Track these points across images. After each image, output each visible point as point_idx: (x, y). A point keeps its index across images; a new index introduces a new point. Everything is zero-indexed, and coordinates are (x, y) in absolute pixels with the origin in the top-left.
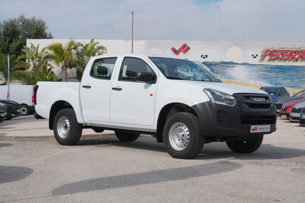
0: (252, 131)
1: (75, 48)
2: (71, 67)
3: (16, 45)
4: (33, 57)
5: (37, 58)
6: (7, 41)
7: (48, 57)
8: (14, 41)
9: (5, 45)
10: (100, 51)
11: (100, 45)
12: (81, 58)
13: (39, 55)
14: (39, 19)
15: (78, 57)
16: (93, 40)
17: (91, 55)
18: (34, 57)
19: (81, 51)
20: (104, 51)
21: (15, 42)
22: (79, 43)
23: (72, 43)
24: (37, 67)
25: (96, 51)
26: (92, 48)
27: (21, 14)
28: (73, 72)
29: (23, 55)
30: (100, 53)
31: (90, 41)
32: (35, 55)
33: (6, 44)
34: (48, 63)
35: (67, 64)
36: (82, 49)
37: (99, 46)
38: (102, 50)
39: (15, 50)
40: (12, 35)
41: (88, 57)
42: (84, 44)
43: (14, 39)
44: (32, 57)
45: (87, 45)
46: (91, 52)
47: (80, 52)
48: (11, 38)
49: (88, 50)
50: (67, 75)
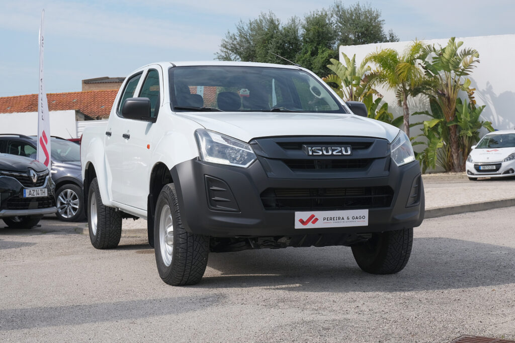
0: (298, 226)
1: (422, 58)
2: (415, 92)
3: (322, 58)
4: (347, 78)
5: (353, 80)
6: (309, 52)
7: (372, 77)
8: (320, 51)
9: (304, 60)
10: (467, 60)
11: (466, 46)
12: (433, 75)
13: (357, 75)
14: (367, 8)
15: (428, 74)
16: (453, 39)
17: (451, 67)
18: (349, 78)
19: (433, 62)
20: (475, 59)
21: (322, 52)
22: (429, 46)
23: (417, 47)
24: (355, 96)
25: (460, 60)
26: (454, 54)
27: (336, 2)
28: (423, 103)
29: (329, 75)
30: (467, 63)
31: (448, 41)
32: (350, 75)
33: (306, 58)
34: (373, 87)
35: (408, 88)
36: (434, 58)
37: (465, 50)
38: (470, 56)
39: (320, 68)
40: (317, 41)
41: (446, 72)
42: (438, 48)
43: (320, 47)
44: (344, 78)
45: (443, 50)
46: (451, 61)
47: (432, 64)
48: (315, 45)
49: (445, 58)
50: (407, 108)
